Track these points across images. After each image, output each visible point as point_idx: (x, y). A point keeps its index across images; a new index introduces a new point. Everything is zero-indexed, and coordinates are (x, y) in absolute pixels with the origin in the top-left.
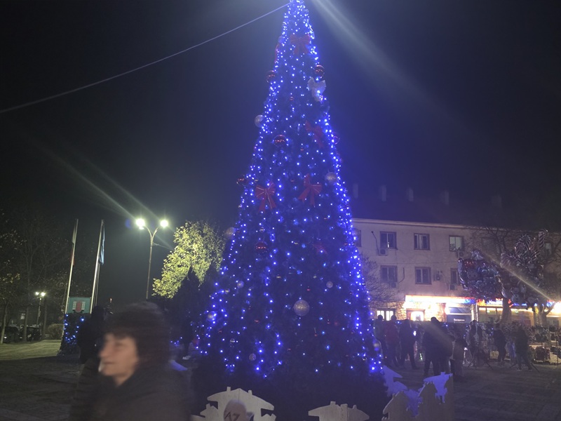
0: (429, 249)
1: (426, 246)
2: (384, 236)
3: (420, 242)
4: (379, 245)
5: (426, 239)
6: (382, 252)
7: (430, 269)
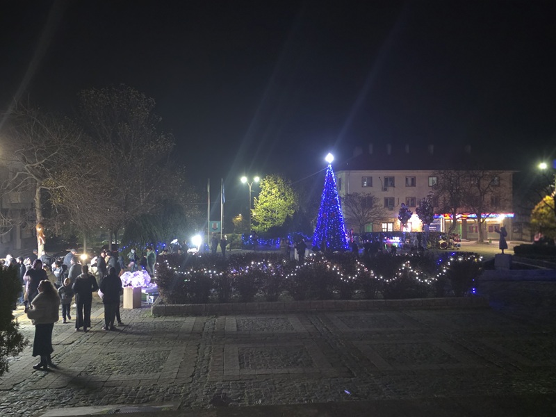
0: (415, 186)
1: (413, 184)
2: (386, 179)
3: (410, 182)
4: (383, 185)
5: (413, 179)
6: (385, 190)
7: (415, 198)
